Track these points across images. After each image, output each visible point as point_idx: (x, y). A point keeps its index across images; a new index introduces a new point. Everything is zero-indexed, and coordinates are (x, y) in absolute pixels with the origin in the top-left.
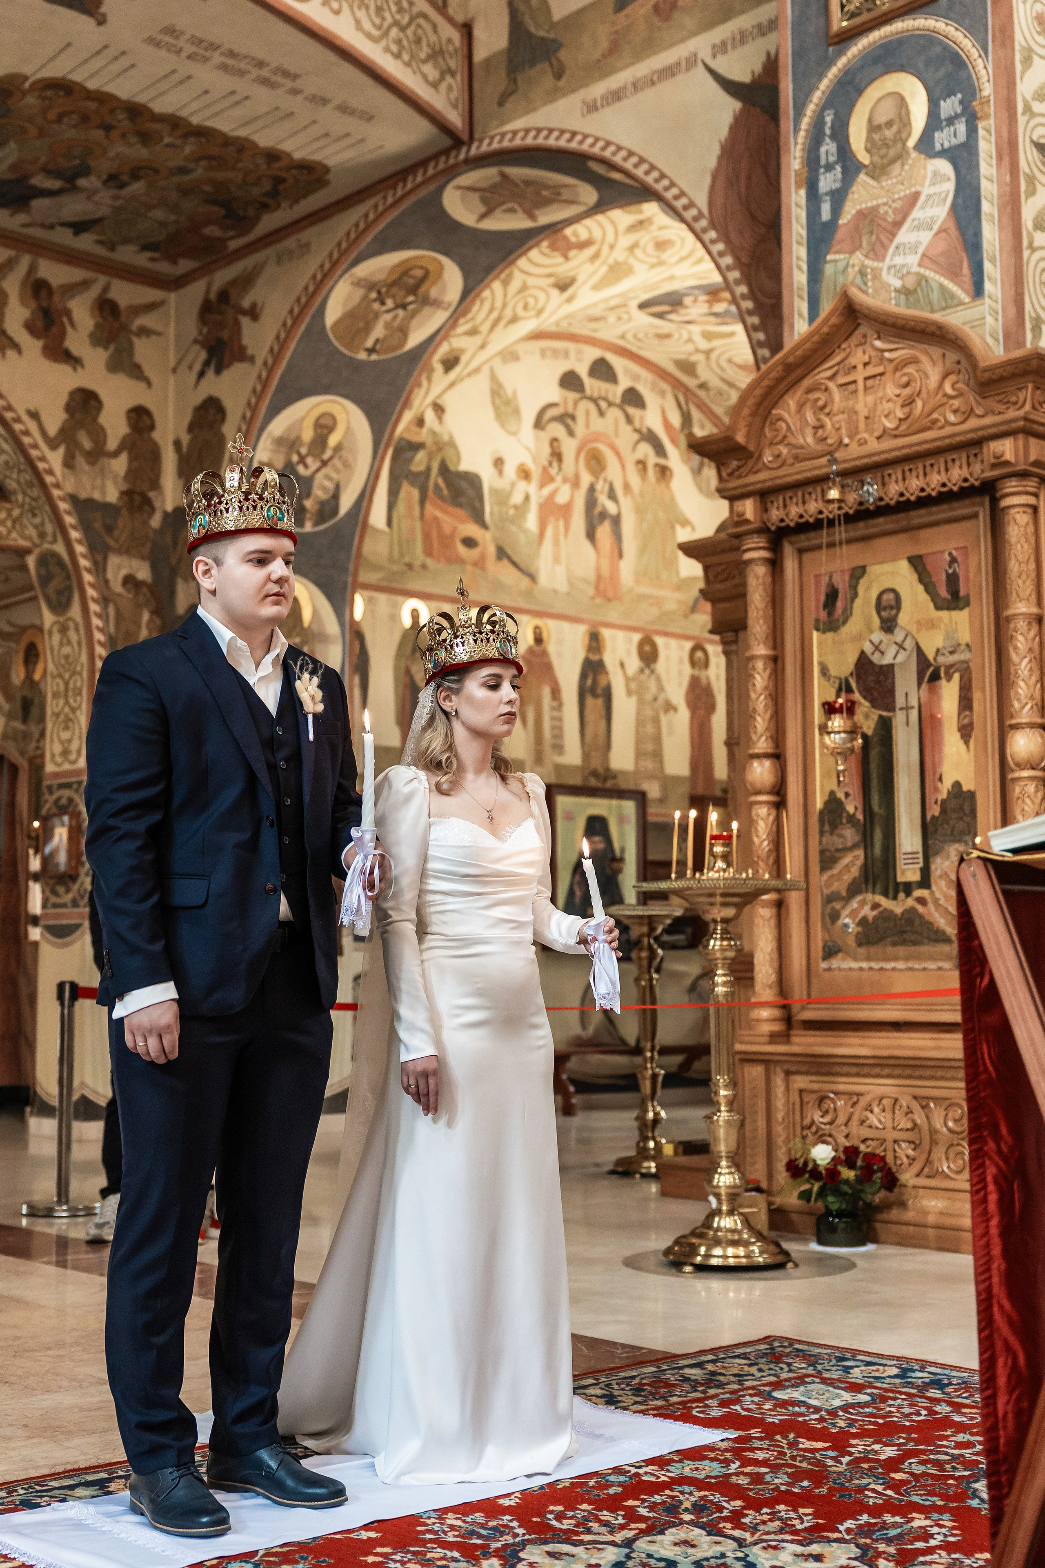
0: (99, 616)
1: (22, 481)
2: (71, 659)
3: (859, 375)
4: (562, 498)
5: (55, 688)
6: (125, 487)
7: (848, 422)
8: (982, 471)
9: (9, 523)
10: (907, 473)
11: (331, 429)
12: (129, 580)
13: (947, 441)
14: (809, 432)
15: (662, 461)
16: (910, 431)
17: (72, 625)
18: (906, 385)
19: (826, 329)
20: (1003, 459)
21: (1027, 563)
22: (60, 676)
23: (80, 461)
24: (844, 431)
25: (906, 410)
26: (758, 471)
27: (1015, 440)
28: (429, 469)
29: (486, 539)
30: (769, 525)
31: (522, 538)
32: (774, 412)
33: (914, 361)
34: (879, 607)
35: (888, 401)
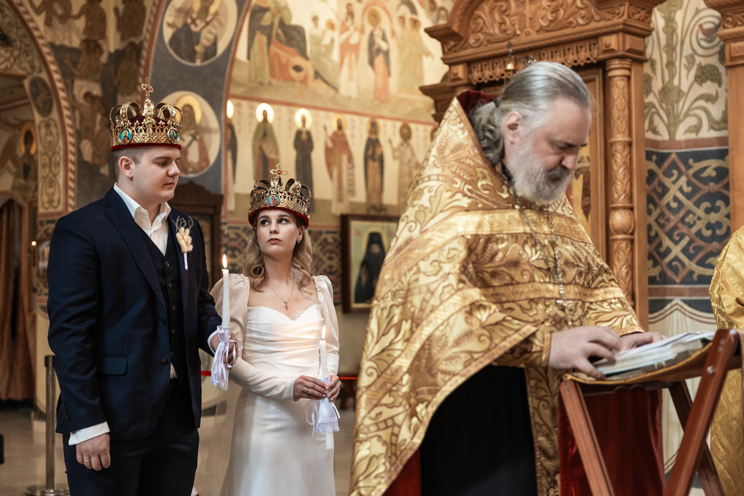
0: (69, 118)
1: (19, 34)
2: (52, 144)
4: (354, 40)
5: (43, 161)
6: (84, 37)
7: (519, 21)
8: (598, 54)
9: (12, 60)
10: (554, 53)
12: (88, 95)
13: (578, 36)
14: (496, 26)
15: (414, 17)
16: (557, 28)
17: (52, 123)
18: (554, 0)
20: (610, 48)
21: (623, 111)
22: (46, 154)
23: (55, 21)
24: (517, 26)
25: (554, 15)
26: (466, 49)
27: (618, 36)
28: (272, 24)
29: (308, 66)
30: (472, 81)
31: (330, 65)
32: (476, 12)
35: (544, 9)
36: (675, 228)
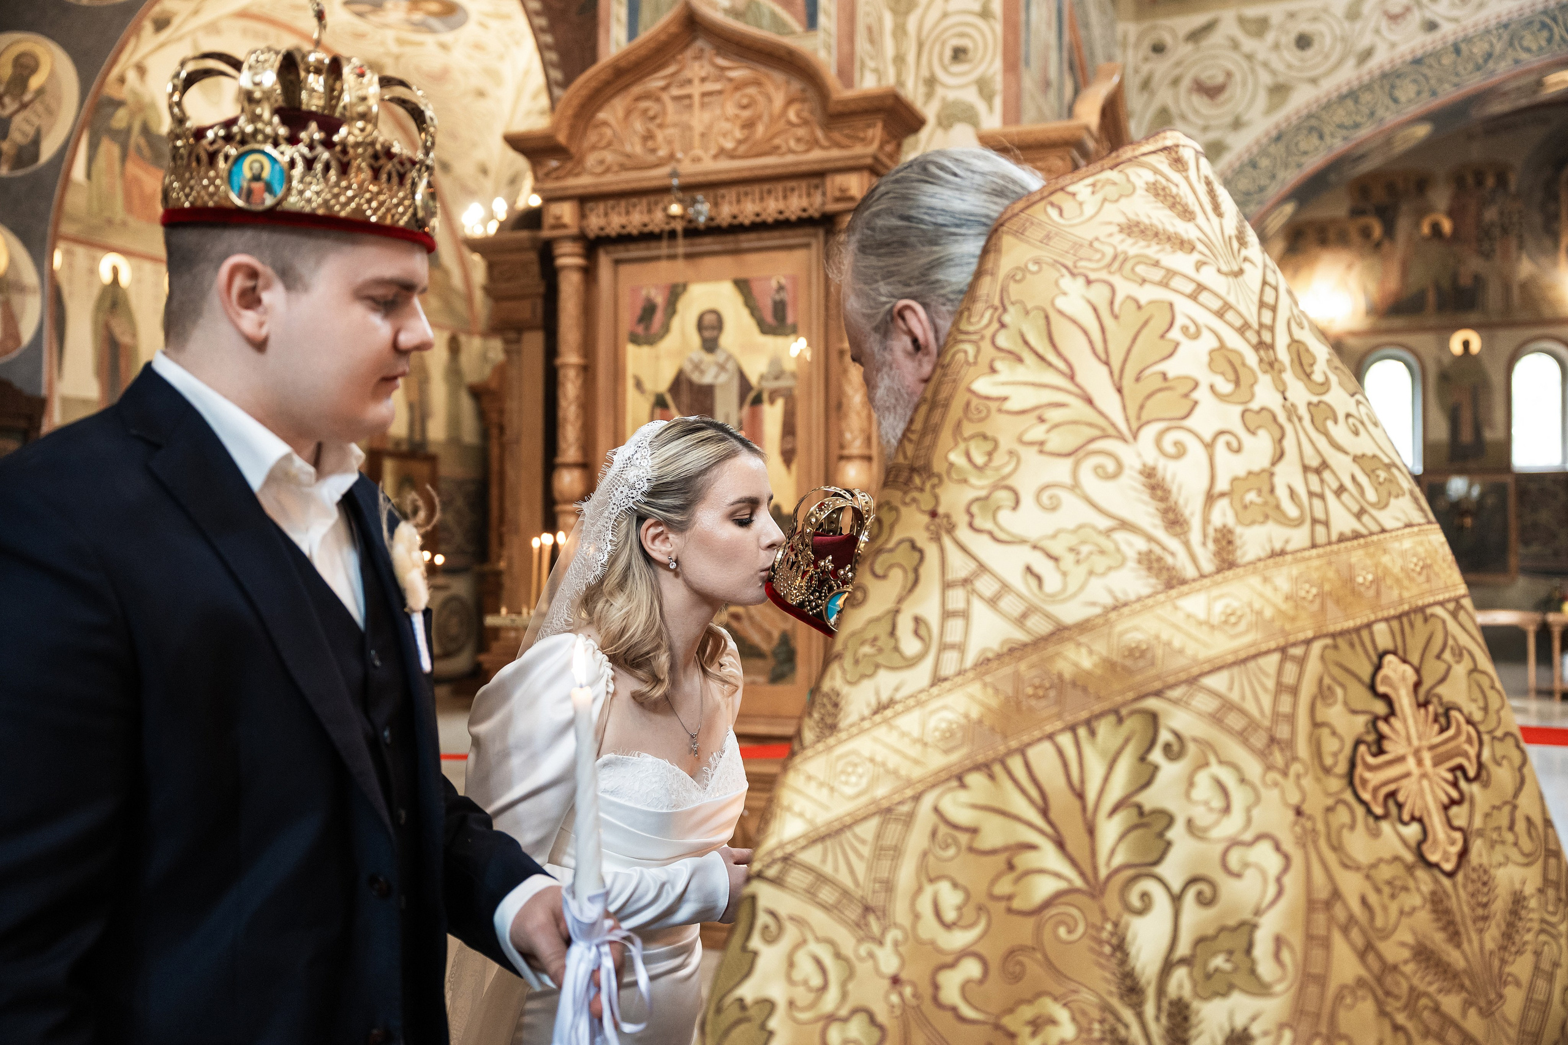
3: (696, 90)
7: (681, 137)
8: (824, 204)
10: (743, 196)
11: (34, 69)
13: (790, 169)
14: (638, 140)
16: (750, 153)
18: (744, 107)
19: (663, 37)
20: (848, 193)
24: (677, 146)
25: (746, 132)
26: (578, 175)
27: (862, 176)
28: (130, 128)
30: (587, 232)
32: (599, 114)
33: (757, 83)
34: (701, 326)
35: (727, 119)
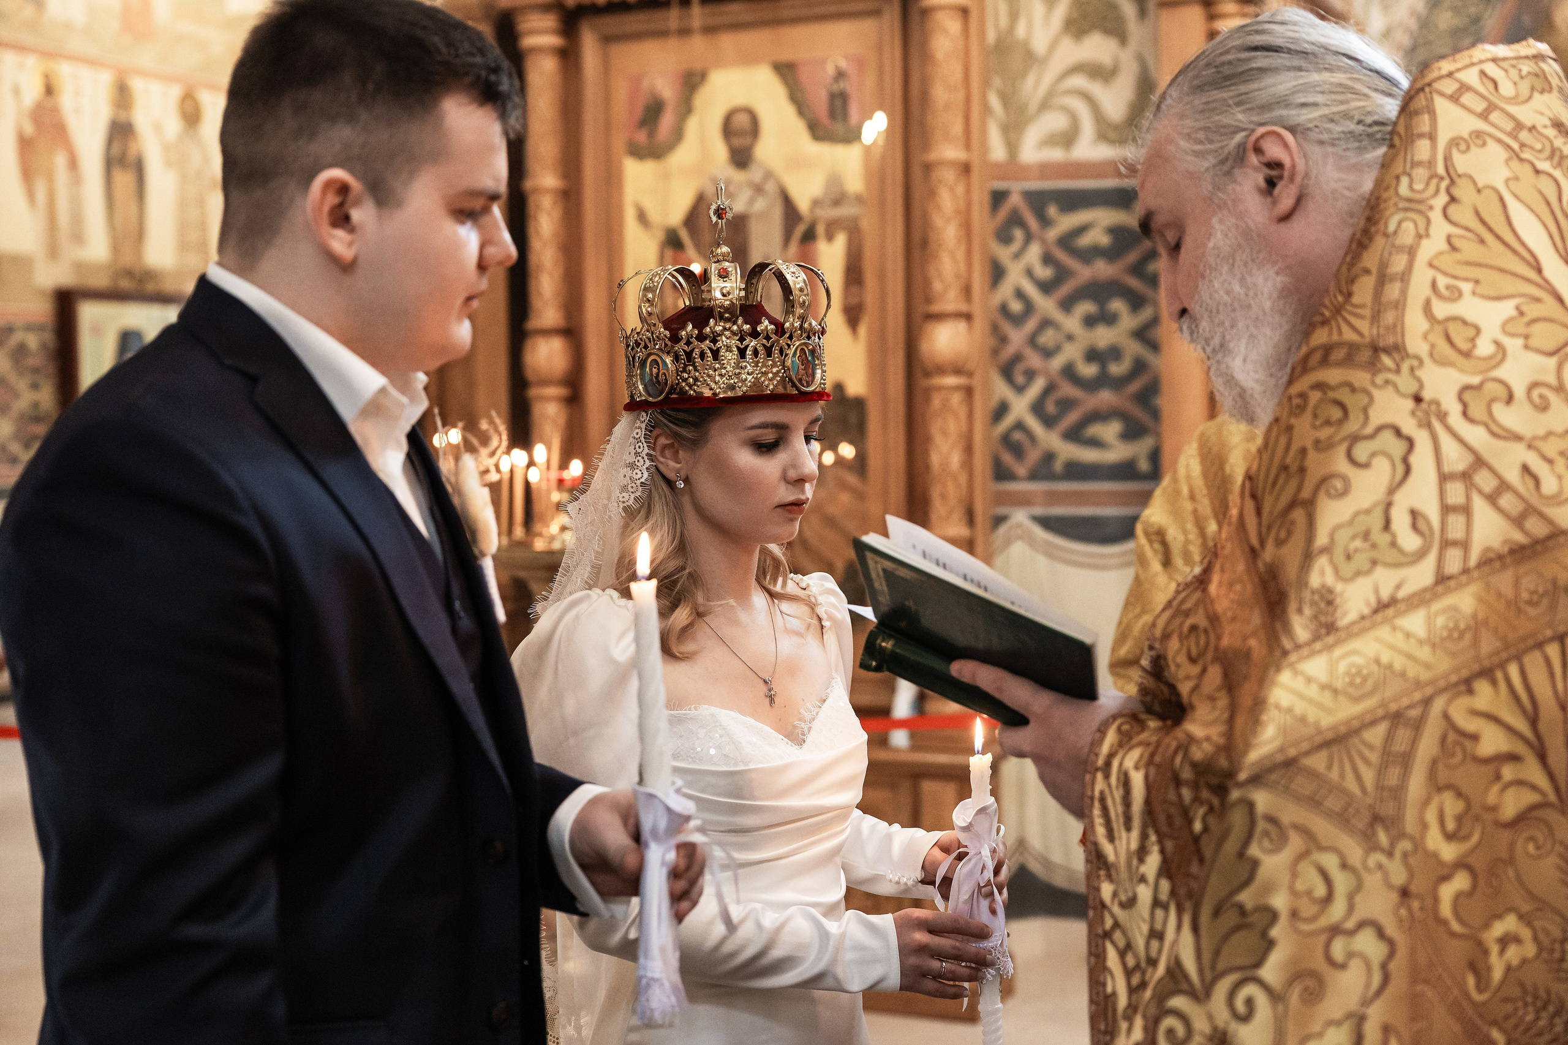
34: (728, 129)
36: (1017, 358)
